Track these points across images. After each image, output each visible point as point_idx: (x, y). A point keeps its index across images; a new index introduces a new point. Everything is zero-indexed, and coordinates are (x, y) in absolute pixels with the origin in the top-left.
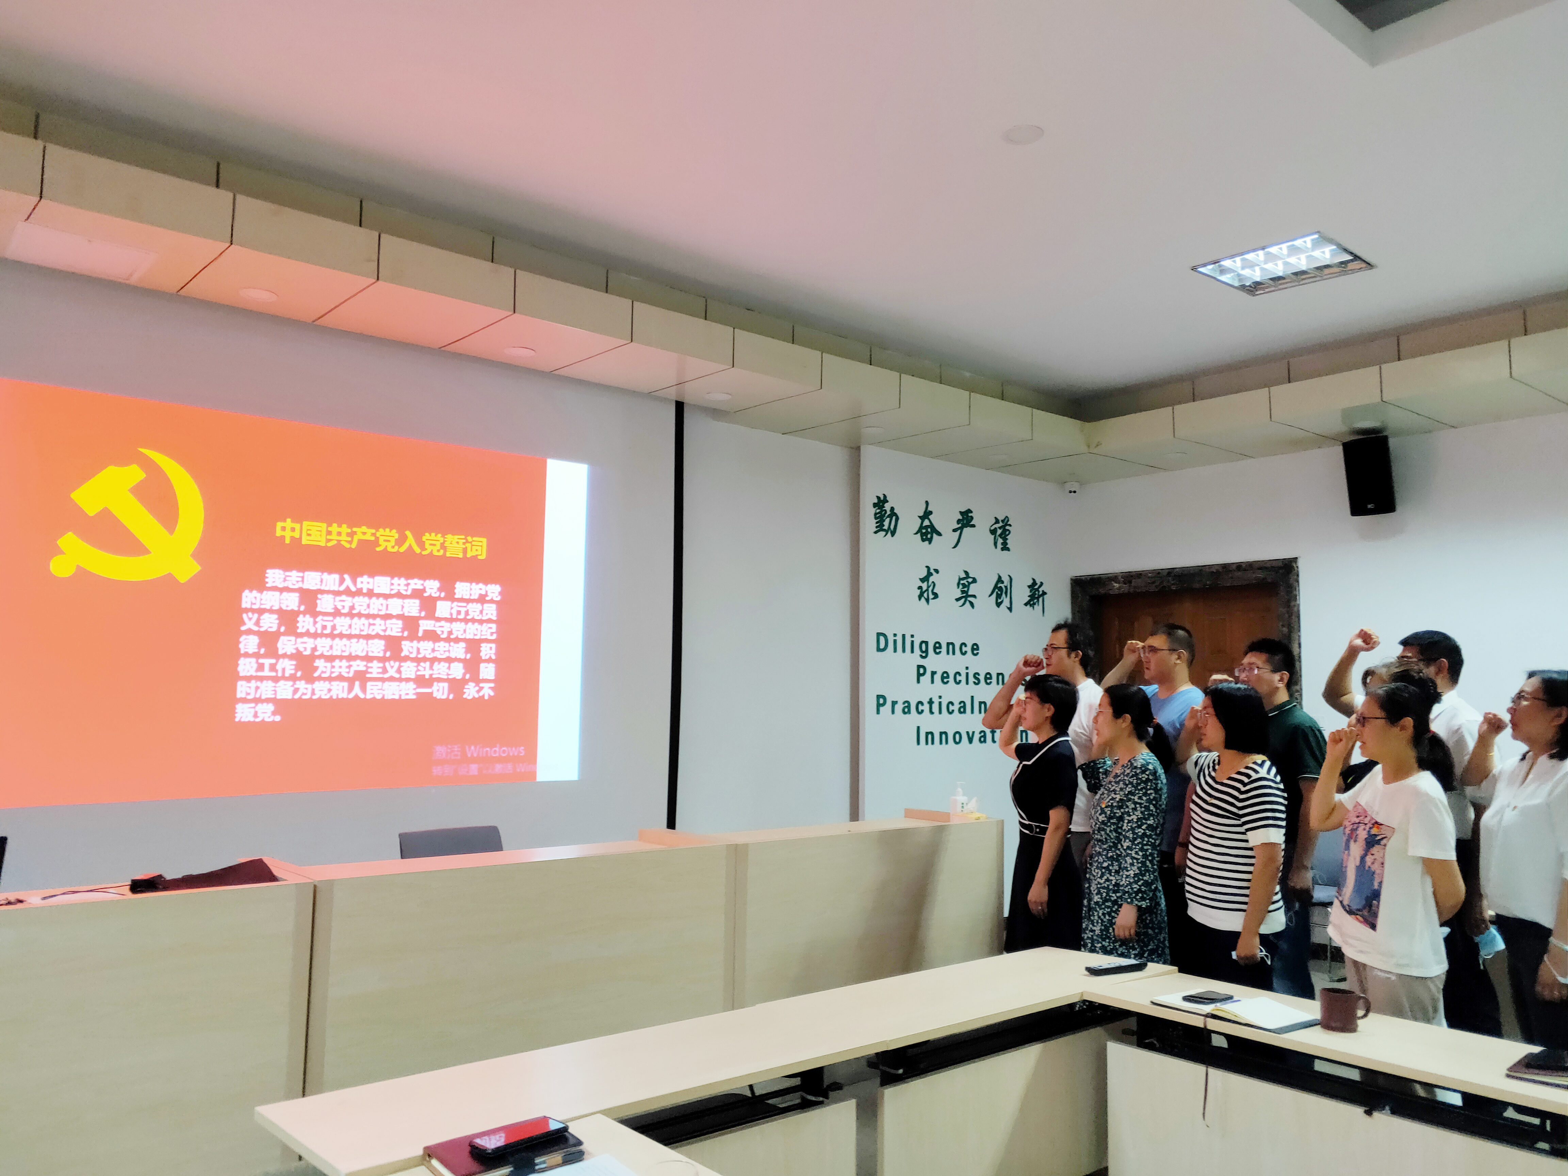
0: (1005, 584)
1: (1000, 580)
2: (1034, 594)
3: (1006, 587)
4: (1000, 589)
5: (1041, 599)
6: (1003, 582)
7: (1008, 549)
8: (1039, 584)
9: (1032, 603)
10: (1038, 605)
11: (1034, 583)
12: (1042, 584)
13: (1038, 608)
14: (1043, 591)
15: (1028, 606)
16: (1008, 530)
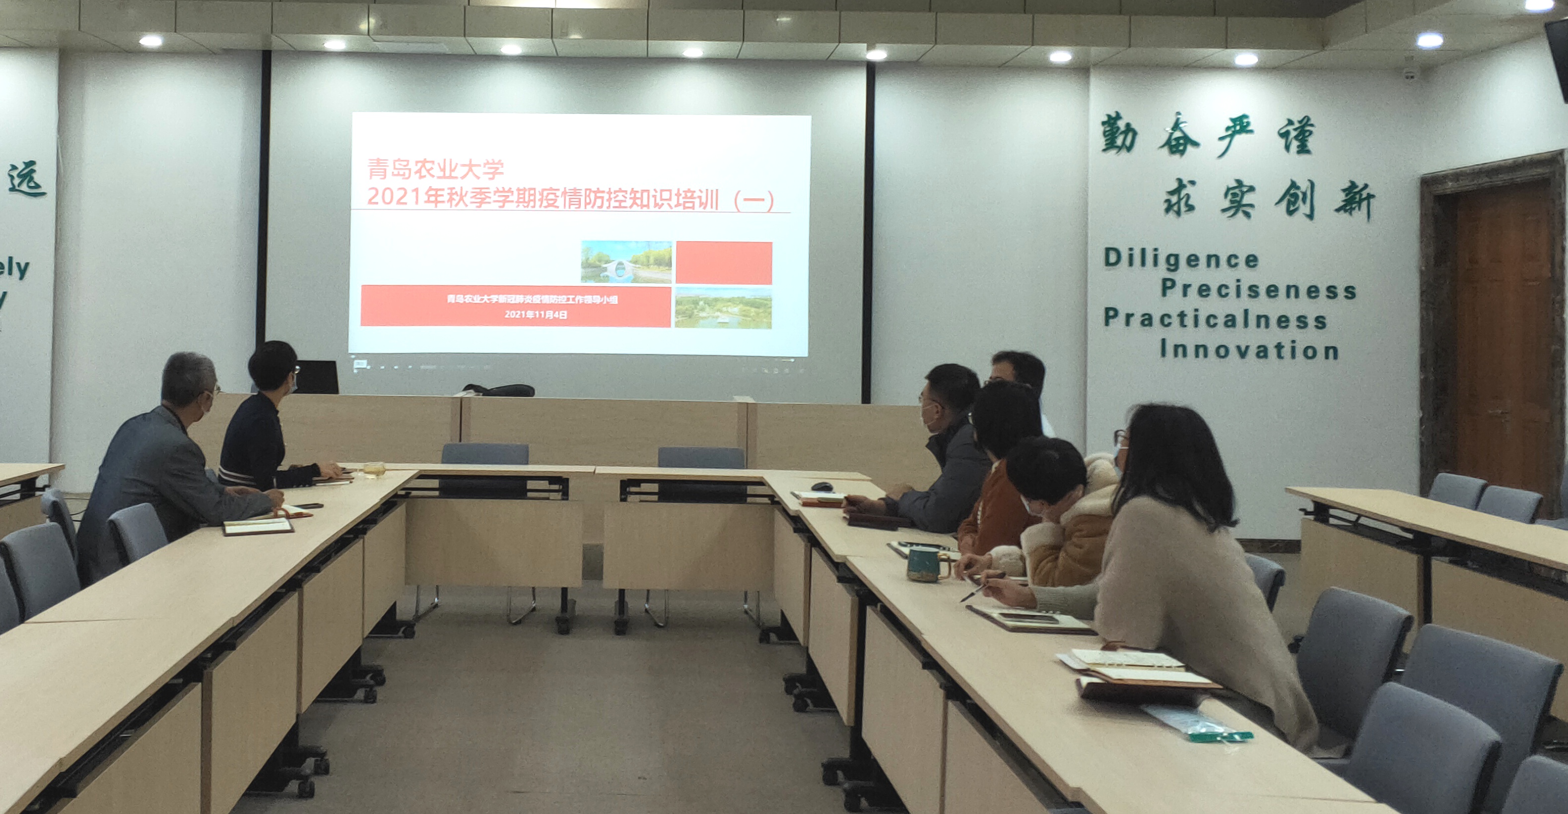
0: (1303, 189)
1: (1293, 185)
2: (1353, 198)
3: (1304, 194)
4: (1295, 196)
5: (1365, 204)
6: (1298, 188)
7: (1308, 152)
8: (1361, 186)
9: (1348, 208)
10: (1359, 209)
11: (1353, 185)
12: (1366, 186)
13: (1360, 215)
14: (1368, 194)
15: (1342, 212)
16: (1308, 131)
